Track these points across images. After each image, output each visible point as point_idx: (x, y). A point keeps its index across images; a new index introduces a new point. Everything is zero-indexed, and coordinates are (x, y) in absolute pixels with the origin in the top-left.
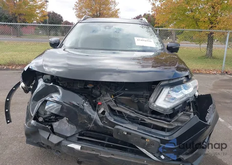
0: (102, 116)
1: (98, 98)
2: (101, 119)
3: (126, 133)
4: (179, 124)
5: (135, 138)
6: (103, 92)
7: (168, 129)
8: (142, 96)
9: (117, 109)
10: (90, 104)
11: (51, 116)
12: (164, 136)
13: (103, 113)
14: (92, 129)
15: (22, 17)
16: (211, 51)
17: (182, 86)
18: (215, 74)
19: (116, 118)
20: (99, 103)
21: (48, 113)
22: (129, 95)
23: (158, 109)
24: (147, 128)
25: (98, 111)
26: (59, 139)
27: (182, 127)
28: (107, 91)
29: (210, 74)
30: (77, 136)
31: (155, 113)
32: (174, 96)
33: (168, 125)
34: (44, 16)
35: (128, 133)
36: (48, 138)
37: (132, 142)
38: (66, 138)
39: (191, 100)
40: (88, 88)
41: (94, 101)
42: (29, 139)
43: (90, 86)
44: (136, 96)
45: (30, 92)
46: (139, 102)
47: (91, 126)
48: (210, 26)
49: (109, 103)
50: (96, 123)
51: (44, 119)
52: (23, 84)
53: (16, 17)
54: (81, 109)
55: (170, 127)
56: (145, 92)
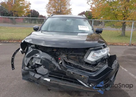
0: (61, 65)
1: (59, 56)
2: (60, 66)
3: (72, 73)
4: (98, 69)
5: (77, 76)
6: (61, 53)
7: (93, 71)
8: (81, 55)
9: (68, 61)
10: (55, 59)
11: (35, 65)
12: (91, 75)
13: (61, 63)
14: (56, 71)
15: (16, 13)
16: (124, 33)
17: (101, 50)
18: (125, 45)
19: (67, 66)
20: (59, 59)
21: (34, 64)
22: (74, 55)
23: (88, 61)
24: (83, 71)
25: (58, 62)
26: (40, 76)
27: (100, 70)
28: (63, 53)
29: (123, 45)
30: (48, 75)
31: (87, 64)
32: (97, 55)
33: (93, 69)
34: (29, 12)
35: (73, 73)
36: (34, 76)
37: (75, 77)
38: (43, 76)
39: (106, 57)
40: (54, 51)
41: (57, 58)
42: (24, 77)
43: (55, 50)
44: (78, 55)
45: (24, 54)
46: (79, 58)
47: (55, 69)
48: (124, 18)
49: (64, 59)
50: (58, 68)
51: (32, 67)
52: (21, 49)
53: (12, 13)
54: (50, 61)
55: (94, 70)
56: (82, 53)
